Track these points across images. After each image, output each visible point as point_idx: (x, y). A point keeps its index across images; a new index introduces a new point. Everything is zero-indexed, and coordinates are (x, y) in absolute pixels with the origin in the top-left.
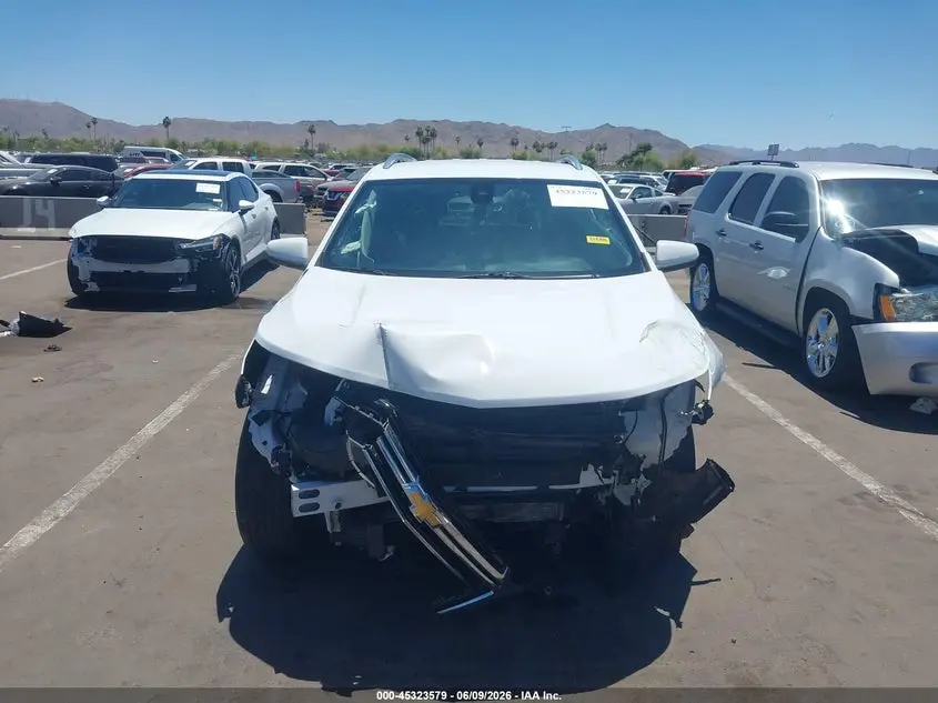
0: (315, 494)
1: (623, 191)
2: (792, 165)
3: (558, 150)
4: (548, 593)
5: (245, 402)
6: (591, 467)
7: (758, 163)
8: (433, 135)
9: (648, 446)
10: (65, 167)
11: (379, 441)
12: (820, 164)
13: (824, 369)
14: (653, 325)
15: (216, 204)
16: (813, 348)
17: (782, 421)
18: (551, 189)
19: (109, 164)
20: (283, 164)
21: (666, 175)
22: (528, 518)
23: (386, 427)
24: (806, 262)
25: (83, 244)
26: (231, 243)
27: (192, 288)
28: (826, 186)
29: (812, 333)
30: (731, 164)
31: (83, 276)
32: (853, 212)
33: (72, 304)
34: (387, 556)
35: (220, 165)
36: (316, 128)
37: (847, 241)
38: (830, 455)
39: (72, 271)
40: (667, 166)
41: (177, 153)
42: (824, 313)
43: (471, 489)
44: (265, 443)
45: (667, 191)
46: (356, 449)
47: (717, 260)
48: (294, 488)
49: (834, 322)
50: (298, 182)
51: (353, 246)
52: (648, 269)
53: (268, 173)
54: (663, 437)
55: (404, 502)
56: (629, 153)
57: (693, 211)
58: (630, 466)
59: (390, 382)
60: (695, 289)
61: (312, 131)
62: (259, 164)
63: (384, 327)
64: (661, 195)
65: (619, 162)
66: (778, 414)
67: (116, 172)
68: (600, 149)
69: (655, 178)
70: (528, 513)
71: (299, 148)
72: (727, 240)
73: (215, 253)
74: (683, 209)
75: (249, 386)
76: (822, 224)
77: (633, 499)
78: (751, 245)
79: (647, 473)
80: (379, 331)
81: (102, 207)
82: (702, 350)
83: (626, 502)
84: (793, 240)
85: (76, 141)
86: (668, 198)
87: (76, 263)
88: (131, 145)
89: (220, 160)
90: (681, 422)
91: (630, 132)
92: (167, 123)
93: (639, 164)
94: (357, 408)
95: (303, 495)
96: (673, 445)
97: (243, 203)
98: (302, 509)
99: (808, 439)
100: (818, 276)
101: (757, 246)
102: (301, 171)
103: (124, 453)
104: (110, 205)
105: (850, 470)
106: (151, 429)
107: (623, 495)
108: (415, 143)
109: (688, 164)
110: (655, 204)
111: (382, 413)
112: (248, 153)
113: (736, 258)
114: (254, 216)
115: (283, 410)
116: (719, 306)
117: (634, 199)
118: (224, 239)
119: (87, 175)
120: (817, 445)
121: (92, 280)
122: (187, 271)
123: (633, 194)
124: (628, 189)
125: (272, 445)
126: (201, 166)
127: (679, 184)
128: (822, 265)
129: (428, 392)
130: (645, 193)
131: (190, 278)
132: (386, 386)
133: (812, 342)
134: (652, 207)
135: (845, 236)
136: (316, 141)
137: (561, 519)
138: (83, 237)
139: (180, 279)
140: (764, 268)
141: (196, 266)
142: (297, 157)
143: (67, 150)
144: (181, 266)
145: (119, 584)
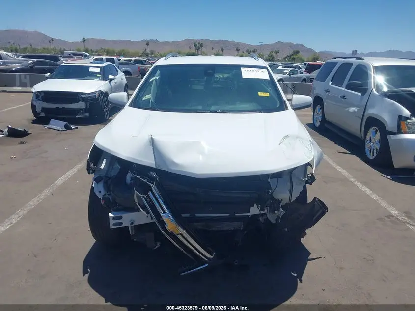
0: (121, 218)
1: (285, 71)
2: (361, 59)
3: (257, 53)
4: (236, 264)
5: (91, 172)
6: (255, 205)
7: (345, 58)
8: (202, 46)
9: (283, 195)
10: (35, 60)
11: (150, 193)
12: (374, 59)
13: (373, 155)
14: (287, 136)
15: (99, 77)
16: (368, 145)
17: (352, 180)
18: (243, 69)
19: (56, 59)
20: (133, 59)
21: (305, 64)
22: (226, 228)
23: (154, 187)
24: (366, 105)
25: (38, 95)
26: (105, 95)
27: (87, 115)
28: (377, 69)
29: (368, 138)
30: (333, 59)
31: (38, 109)
32: (388, 81)
33: (34, 122)
34: (157, 247)
35: (104, 60)
36: (150, 43)
37: (385, 95)
38: (375, 197)
39: (34, 107)
40: (306, 60)
41: (87, 54)
42: (374, 129)
43: (197, 215)
44: (100, 192)
45: (305, 72)
46: (138, 197)
47: (325, 104)
48: (110, 215)
49: (378, 133)
50: (139, 67)
51: (148, 97)
52: (287, 109)
53: (127, 63)
54: (291, 191)
55: (162, 223)
56: (289, 54)
57: (315, 81)
58: (275, 204)
59: (156, 164)
60: (315, 117)
61: (148, 44)
62: (122, 59)
63: (152, 137)
64: (302, 73)
65: (285, 59)
66: (350, 176)
67: (58, 63)
68: (276, 52)
69: (300, 66)
70: (226, 227)
71: (142, 52)
72: (330, 94)
73: (97, 99)
74: (311, 80)
75: (92, 164)
76: (374, 87)
77: (277, 220)
78: (341, 97)
79: (283, 207)
80: (150, 139)
81: (47, 78)
82: (310, 149)
83: (273, 221)
84: (360, 94)
85: (44, 49)
86: (305, 75)
87: (35, 104)
88: (69, 50)
89: (104, 57)
90: (300, 183)
91: (290, 45)
92: (84, 40)
93: (294, 59)
94: (139, 177)
95: (114, 218)
96: (296, 194)
97: (110, 77)
98: (114, 225)
99: (364, 188)
100: (372, 111)
101: (343, 97)
102: (141, 62)
103: (47, 192)
104: (51, 77)
105: (384, 204)
106: (60, 181)
107: (272, 218)
108: (193, 50)
109: (315, 59)
110: (300, 78)
111: (152, 180)
112: (120, 54)
113: (334, 103)
114: (116, 82)
115: (109, 176)
116: (326, 125)
117: (290, 75)
118: (101, 93)
119: (45, 64)
120: (368, 191)
121: (42, 111)
122: (84, 107)
123: (289, 73)
124: (287, 70)
125: (103, 192)
126: (96, 60)
127: (310, 69)
128: (373, 106)
129: (173, 169)
130: (295, 72)
131: (86, 110)
132: (154, 166)
133: (368, 142)
134: (298, 79)
135: (384, 93)
136: (150, 49)
137: (242, 229)
138: (38, 92)
139: (81, 111)
140: (348, 107)
141: (88, 105)
142: (141, 56)
143: (40, 53)
144: (81, 105)
145: (35, 256)
